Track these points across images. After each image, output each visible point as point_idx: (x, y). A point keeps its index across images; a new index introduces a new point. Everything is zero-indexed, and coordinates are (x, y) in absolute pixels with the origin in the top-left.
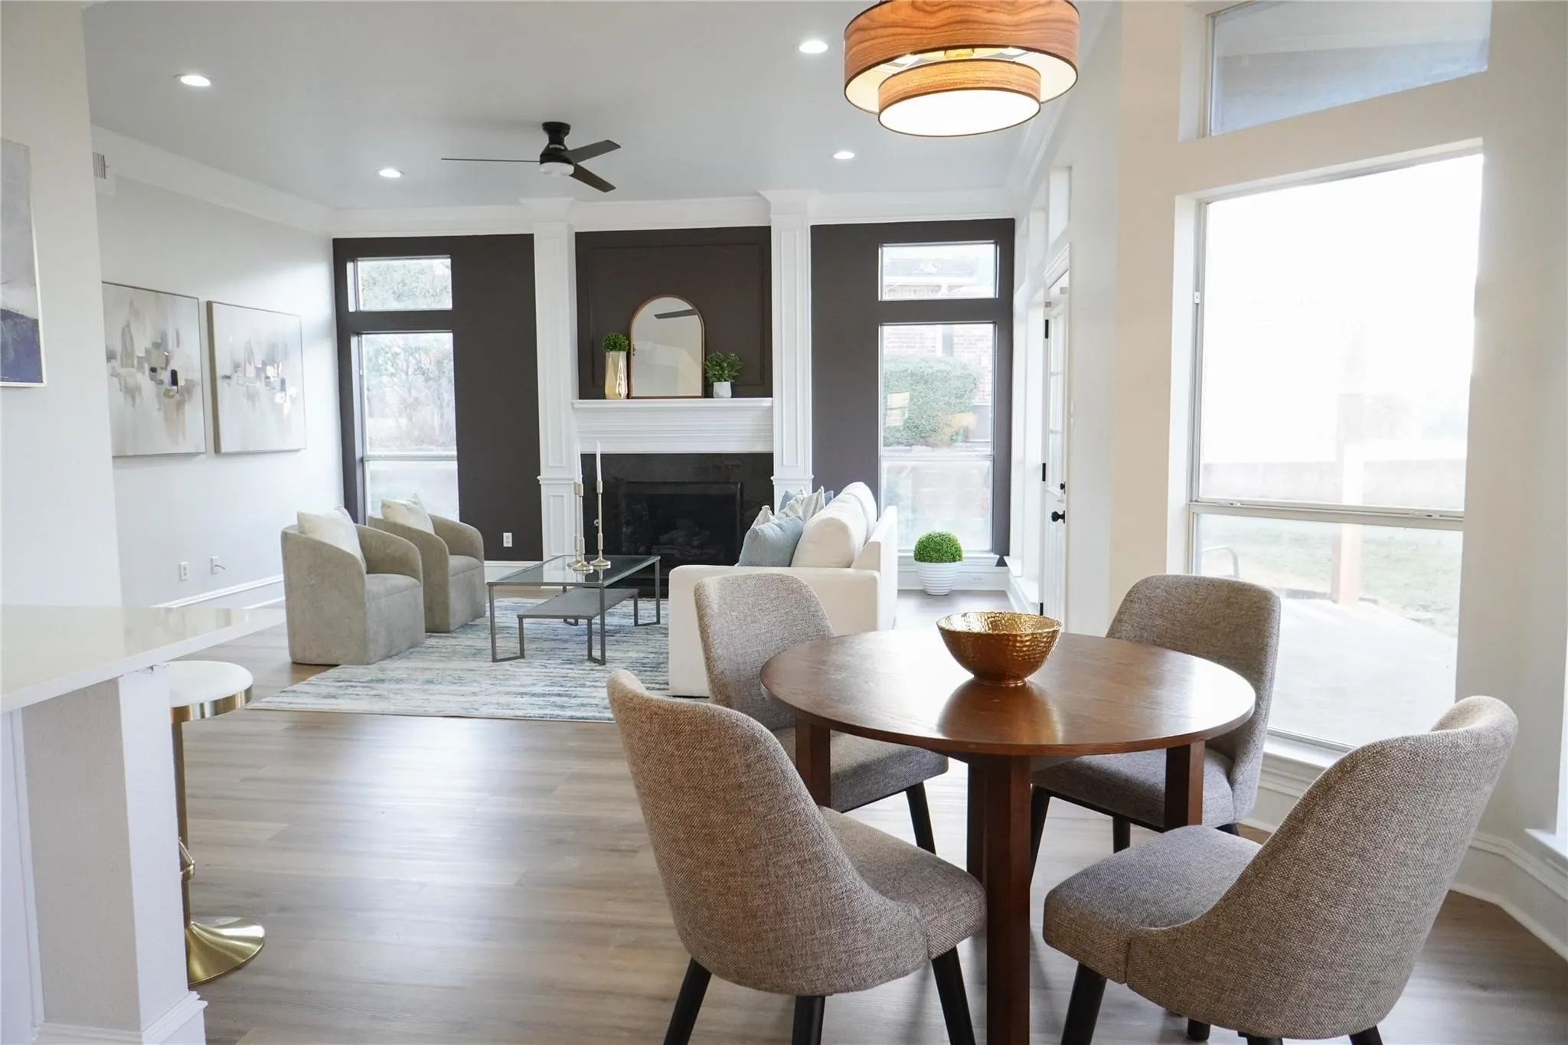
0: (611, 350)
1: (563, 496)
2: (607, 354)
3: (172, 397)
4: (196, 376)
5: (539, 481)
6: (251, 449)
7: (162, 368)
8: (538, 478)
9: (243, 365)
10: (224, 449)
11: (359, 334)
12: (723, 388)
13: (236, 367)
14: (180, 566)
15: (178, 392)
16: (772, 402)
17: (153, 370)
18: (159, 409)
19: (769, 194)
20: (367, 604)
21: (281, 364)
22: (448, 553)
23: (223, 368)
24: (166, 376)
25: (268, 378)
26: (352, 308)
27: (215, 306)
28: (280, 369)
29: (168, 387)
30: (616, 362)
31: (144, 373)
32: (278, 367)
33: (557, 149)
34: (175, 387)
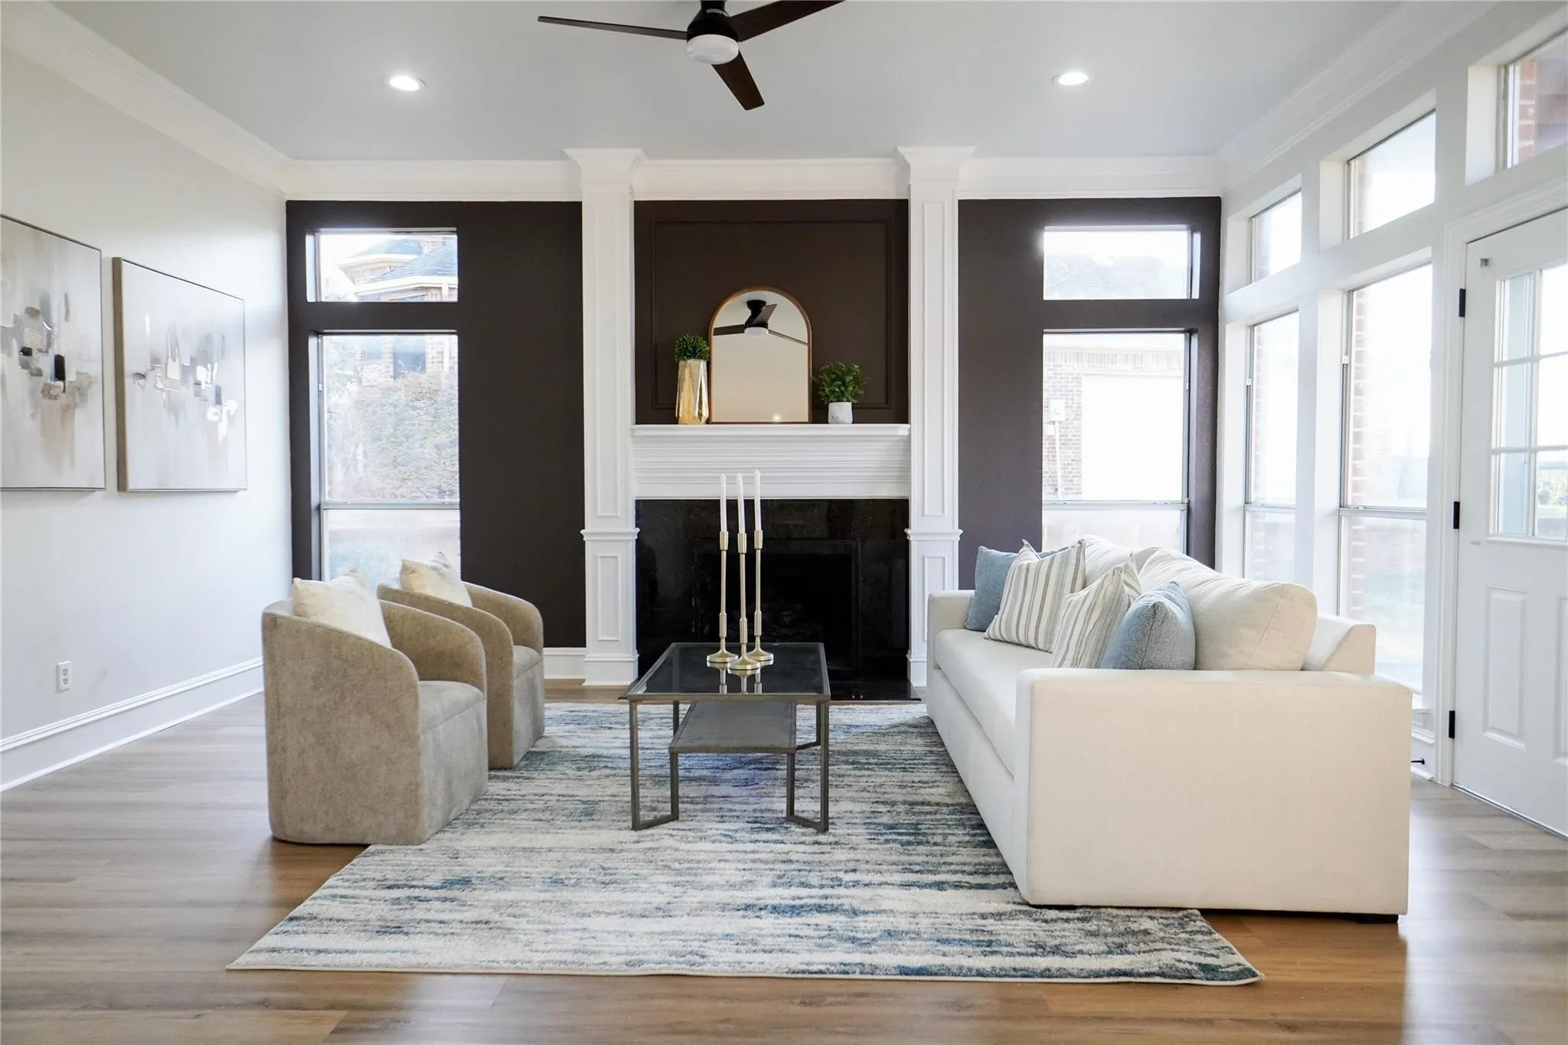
0: (689, 357)
1: (616, 557)
2: (681, 363)
3: (55, 398)
4: (94, 369)
5: (582, 536)
6: (172, 486)
7: (40, 351)
8: (582, 532)
9: (163, 361)
10: (132, 484)
11: (318, 334)
12: (842, 410)
13: (155, 361)
14: (58, 667)
15: (64, 391)
16: (910, 430)
17: (26, 352)
18: (33, 415)
19: (911, 154)
20: (422, 737)
21: (216, 364)
22: (512, 643)
23: (133, 363)
24: (47, 365)
25: (198, 384)
26: (311, 298)
27: (125, 265)
28: (214, 372)
29: (49, 381)
30: (692, 371)
31: (9, 354)
32: (212, 369)
33: (717, 14)
34: (60, 383)
